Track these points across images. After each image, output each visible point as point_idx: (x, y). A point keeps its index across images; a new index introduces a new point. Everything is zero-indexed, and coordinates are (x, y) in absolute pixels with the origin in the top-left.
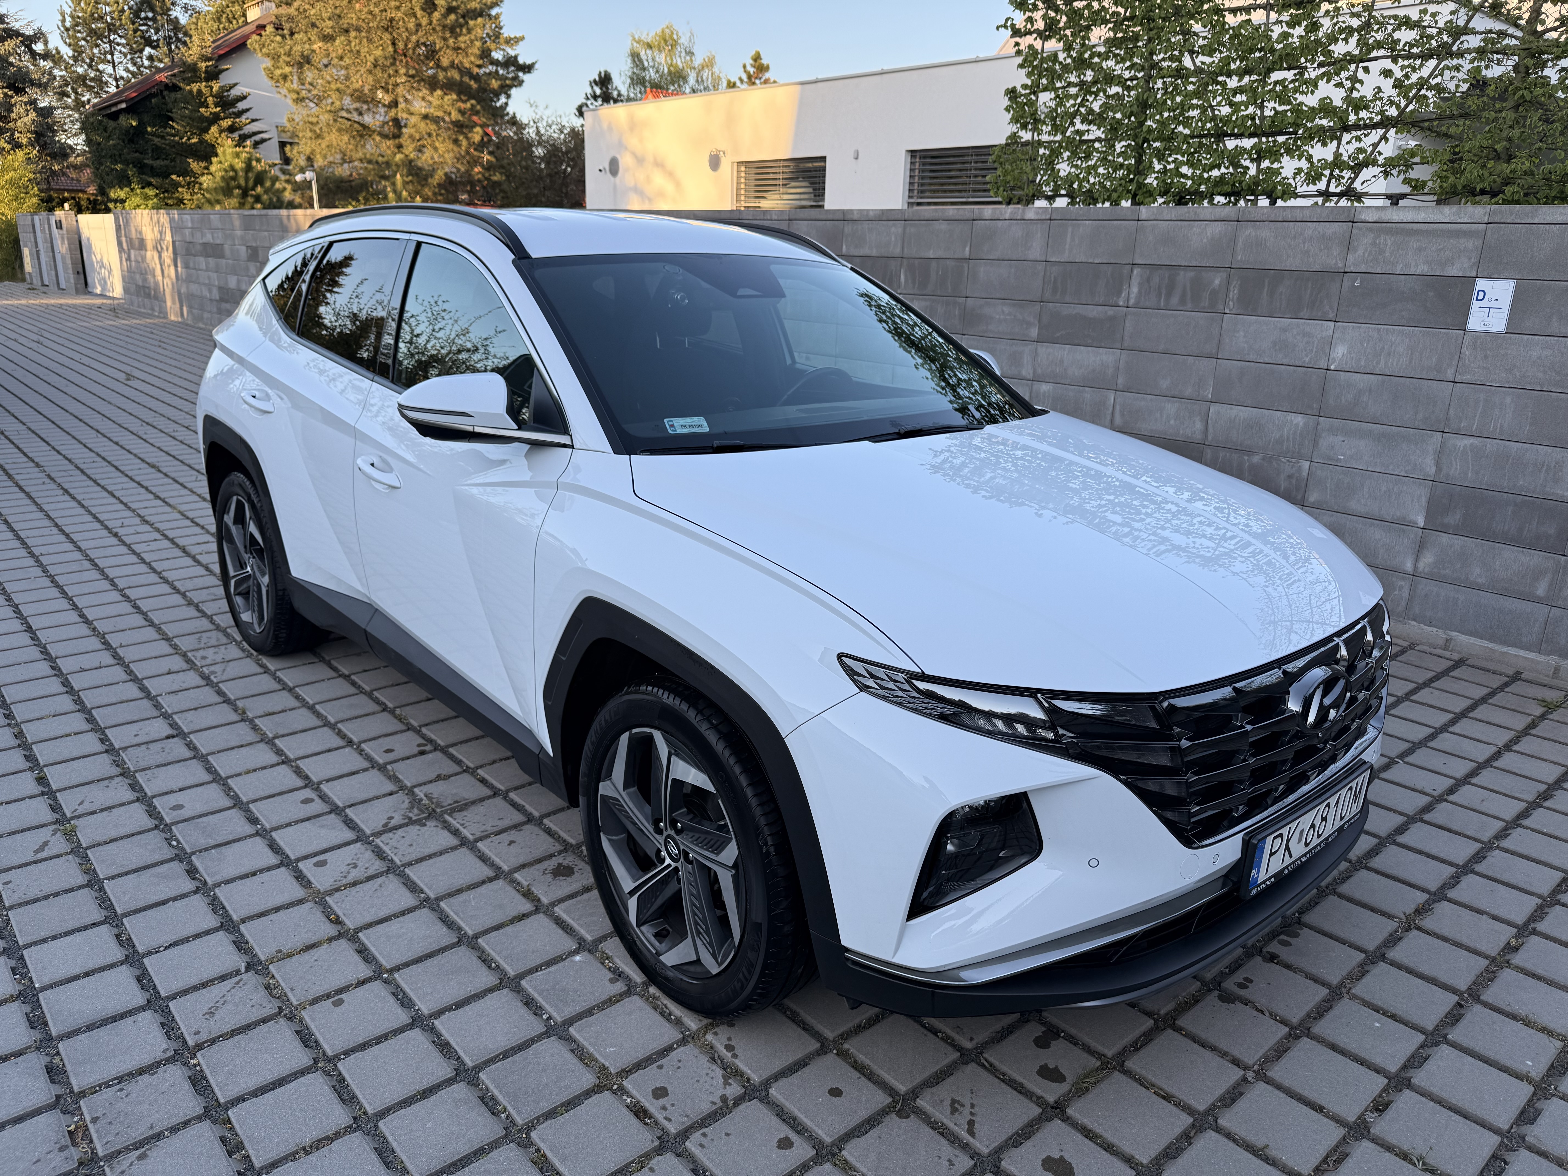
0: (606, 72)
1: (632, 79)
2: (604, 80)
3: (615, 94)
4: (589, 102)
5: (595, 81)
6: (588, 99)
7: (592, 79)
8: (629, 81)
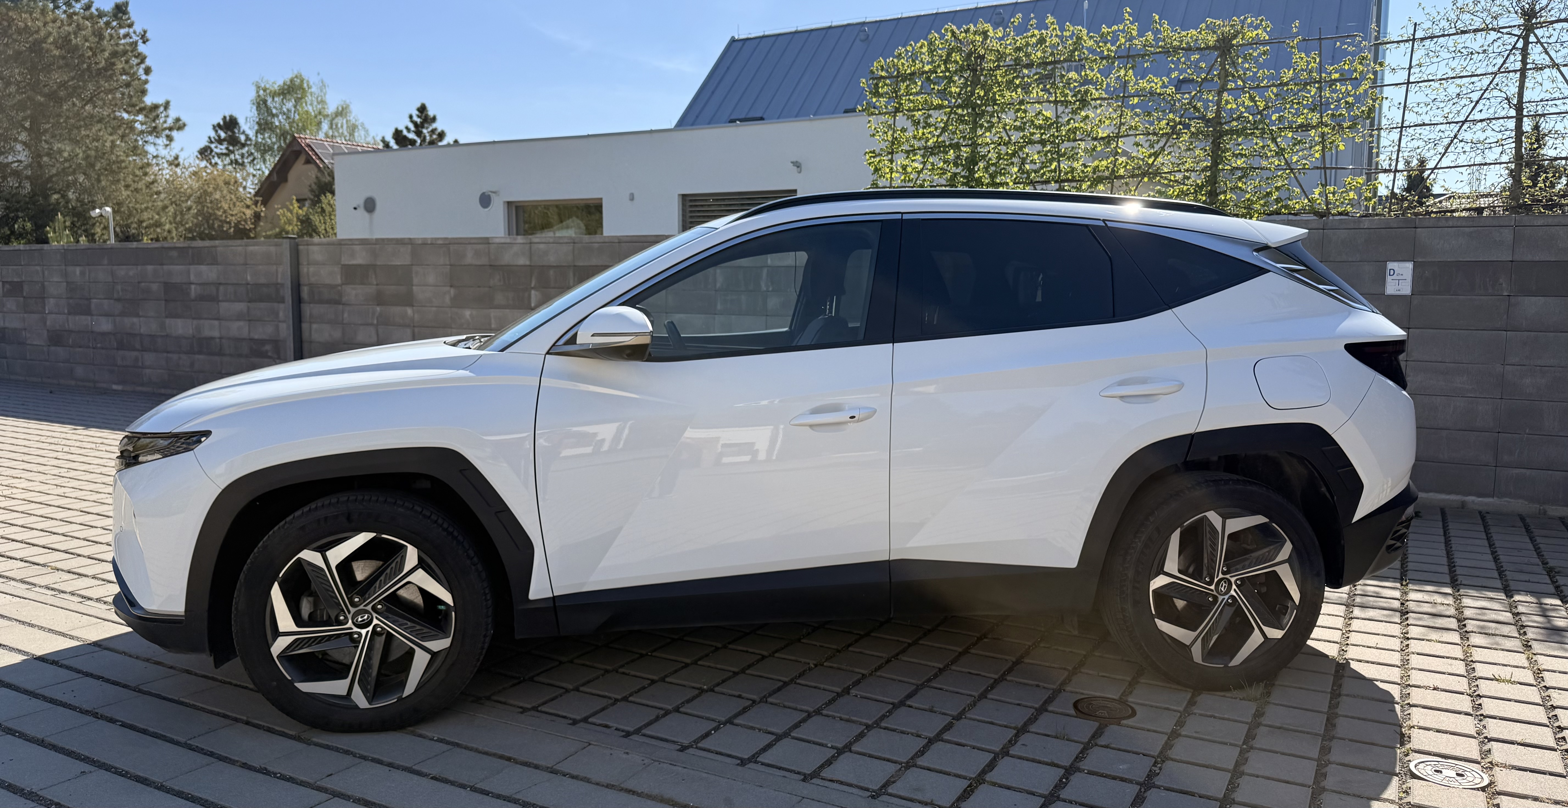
0: (231, 117)
1: (259, 124)
2: (230, 124)
3: (243, 138)
4: (213, 146)
5: (219, 125)
6: (211, 142)
7: (215, 123)
8: (256, 127)
